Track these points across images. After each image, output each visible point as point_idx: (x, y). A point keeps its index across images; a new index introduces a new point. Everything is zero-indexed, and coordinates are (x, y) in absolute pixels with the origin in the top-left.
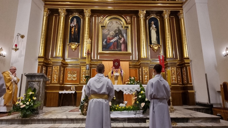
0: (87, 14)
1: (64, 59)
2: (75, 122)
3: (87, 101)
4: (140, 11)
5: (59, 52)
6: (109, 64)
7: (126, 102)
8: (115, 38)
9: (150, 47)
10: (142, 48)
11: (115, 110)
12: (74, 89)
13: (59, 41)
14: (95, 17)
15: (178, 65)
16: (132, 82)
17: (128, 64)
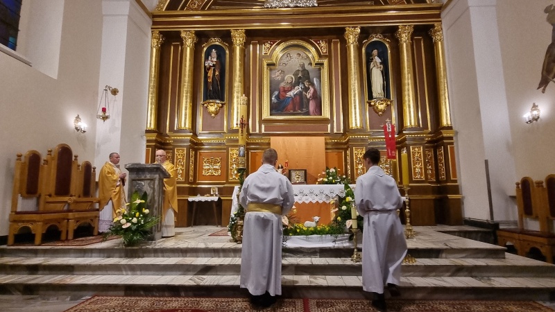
0: (238, 39)
1: (195, 135)
2: (221, 254)
3: (241, 216)
4: (347, 29)
5: (184, 121)
6: (284, 142)
7: (317, 218)
8: (296, 87)
9: (370, 105)
10: (351, 108)
11: (295, 233)
12: (217, 193)
13: (184, 98)
14: (255, 45)
15: (429, 142)
16: (331, 178)
17: (324, 141)
